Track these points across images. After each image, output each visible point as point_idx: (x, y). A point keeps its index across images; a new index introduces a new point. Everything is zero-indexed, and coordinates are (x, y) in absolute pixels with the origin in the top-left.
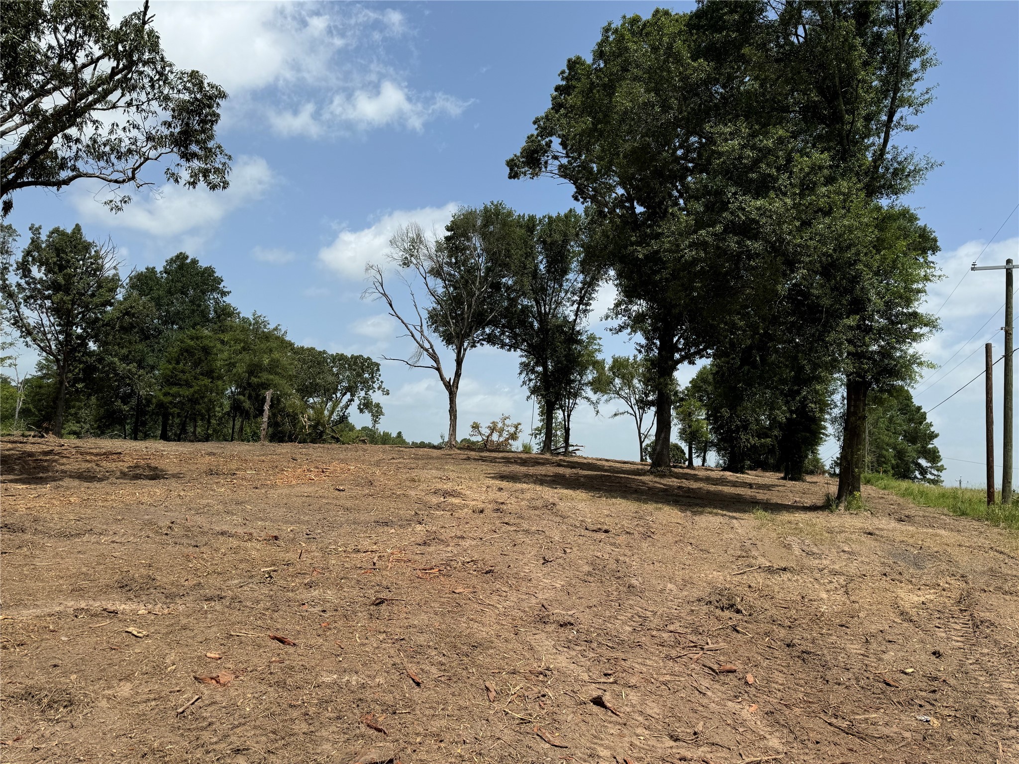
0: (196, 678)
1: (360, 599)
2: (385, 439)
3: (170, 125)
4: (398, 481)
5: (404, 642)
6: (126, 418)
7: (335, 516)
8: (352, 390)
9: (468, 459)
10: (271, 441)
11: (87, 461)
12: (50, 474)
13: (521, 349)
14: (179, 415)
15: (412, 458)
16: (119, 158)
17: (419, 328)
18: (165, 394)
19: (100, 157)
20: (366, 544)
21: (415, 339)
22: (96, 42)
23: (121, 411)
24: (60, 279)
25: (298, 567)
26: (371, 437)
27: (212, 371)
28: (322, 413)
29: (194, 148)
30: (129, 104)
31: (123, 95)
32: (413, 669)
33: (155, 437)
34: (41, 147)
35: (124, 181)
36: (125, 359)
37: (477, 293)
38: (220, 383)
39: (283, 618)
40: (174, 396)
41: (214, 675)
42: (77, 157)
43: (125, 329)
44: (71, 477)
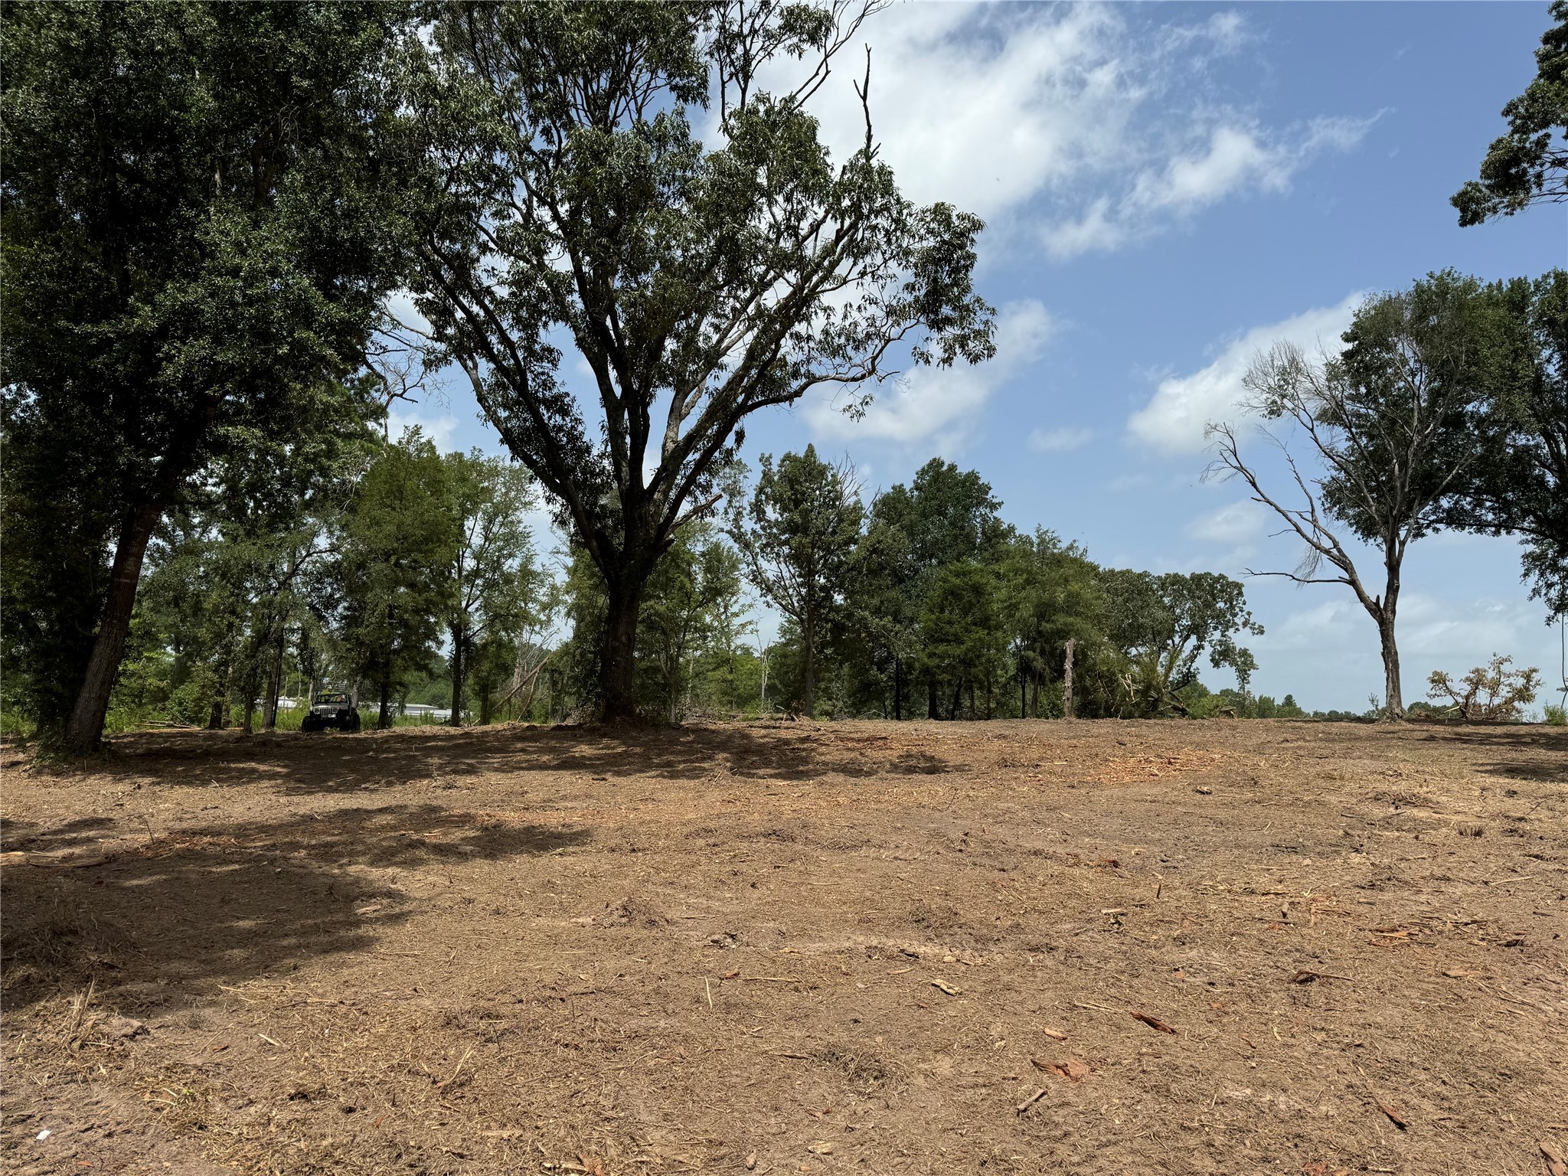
0: (1035, 1063)
1: (1271, 971)
2: (1264, 709)
3: (913, 289)
4: (1302, 779)
5: (1360, 1050)
6: (883, 691)
7: (1202, 834)
8: (1198, 630)
9: (1432, 738)
10: (1079, 717)
11: (848, 749)
12: (811, 767)
13: (1522, 529)
14: (949, 683)
15: (1321, 740)
16: (857, 348)
17: (1309, 516)
18: (931, 656)
19: (837, 352)
20: (1263, 881)
21: (1303, 536)
22: (820, 203)
23: (877, 683)
24: (797, 518)
25: (1159, 911)
26: (1238, 706)
27: (988, 619)
28: (1154, 670)
29: (946, 310)
30: (863, 274)
31: (855, 264)
32: (1388, 1100)
33: (922, 715)
34: (768, 355)
35: (863, 377)
36: (877, 612)
37: (1417, 439)
38: (999, 634)
39: (1147, 988)
40: (942, 657)
41: (1061, 1062)
42: (809, 361)
43: (874, 573)
44: (834, 770)
